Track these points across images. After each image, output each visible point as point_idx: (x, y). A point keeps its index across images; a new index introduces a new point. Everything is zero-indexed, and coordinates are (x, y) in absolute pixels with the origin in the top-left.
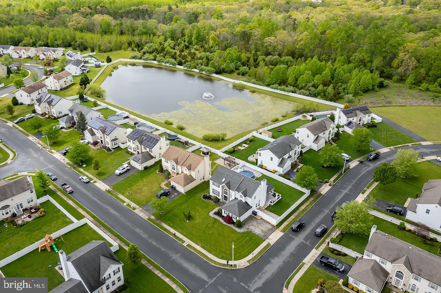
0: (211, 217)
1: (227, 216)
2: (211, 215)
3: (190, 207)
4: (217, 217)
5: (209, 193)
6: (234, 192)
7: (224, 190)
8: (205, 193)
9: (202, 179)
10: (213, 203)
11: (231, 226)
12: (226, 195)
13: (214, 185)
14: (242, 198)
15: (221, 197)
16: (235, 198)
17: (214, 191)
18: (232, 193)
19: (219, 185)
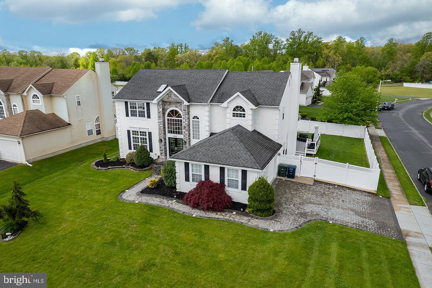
0: (132, 203)
2: (131, 199)
4: (155, 200)
6: (207, 108)
7: (166, 118)
9: (95, 132)
10: (134, 171)
11: (231, 219)
12: (174, 137)
13: (132, 116)
14: (242, 118)
15: (160, 148)
16: (212, 134)
17: (133, 136)
18: (198, 118)
19: (148, 104)
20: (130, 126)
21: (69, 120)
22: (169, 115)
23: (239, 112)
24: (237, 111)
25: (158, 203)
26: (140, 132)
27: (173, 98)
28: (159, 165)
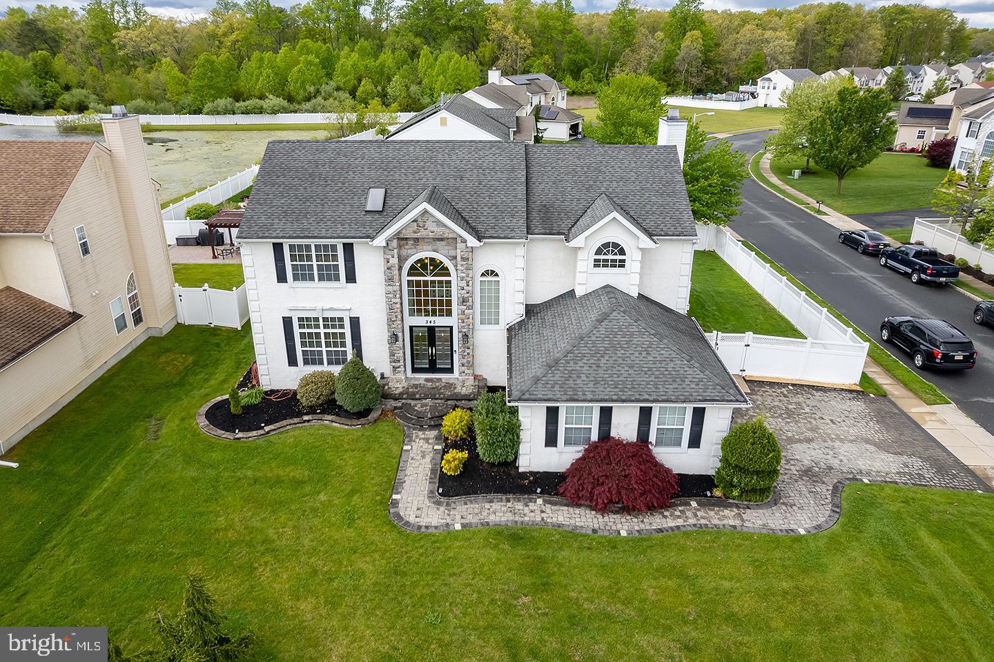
0: (452, 534)
1: (592, 449)
2: (433, 519)
3: (132, 548)
4: (495, 511)
5: (250, 378)
6: (521, 251)
7: (405, 278)
8: (207, 396)
9: (130, 320)
10: (346, 427)
11: (703, 522)
12: (429, 324)
13: (296, 278)
14: (617, 270)
15: (392, 354)
16: (531, 310)
17: (303, 331)
18: (497, 275)
19: (348, 248)
20: (291, 305)
21: (72, 304)
22: (413, 271)
23: (610, 257)
24: (605, 254)
25: (509, 517)
26: (325, 319)
27: (432, 229)
28: (403, 401)
